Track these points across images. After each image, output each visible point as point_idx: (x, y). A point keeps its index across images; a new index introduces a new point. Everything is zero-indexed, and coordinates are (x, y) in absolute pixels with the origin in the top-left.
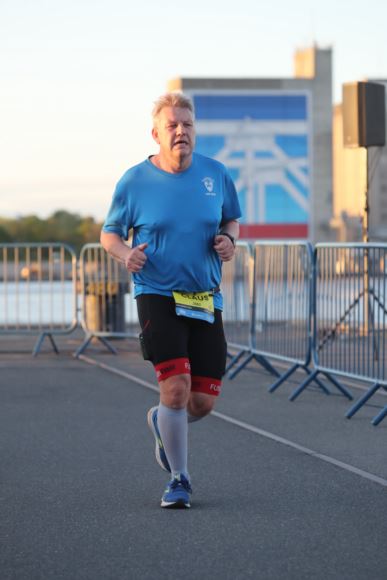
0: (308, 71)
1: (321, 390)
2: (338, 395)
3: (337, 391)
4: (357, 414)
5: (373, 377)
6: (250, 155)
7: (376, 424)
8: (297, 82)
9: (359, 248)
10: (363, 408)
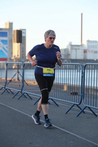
0: (8, 27)
1: (8, 92)
2: (11, 93)
5: (18, 90)
7: (18, 99)
9: (17, 63)
10: (16, 96)
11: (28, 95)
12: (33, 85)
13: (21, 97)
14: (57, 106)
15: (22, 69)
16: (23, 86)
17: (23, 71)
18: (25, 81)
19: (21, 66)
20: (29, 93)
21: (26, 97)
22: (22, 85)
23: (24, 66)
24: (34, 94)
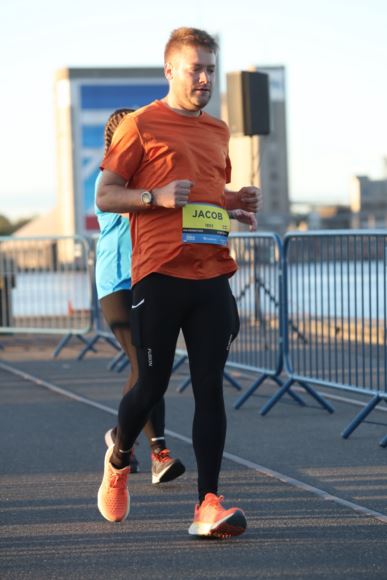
2: (227, 386)
3: (227, 383)
4: (246, 404)
5: (261, 366)
7: (264, 414)
9: (249, 238)
10: (251, 398)
11: (311, 392)
12: (333, 340)
13: (278, 404)
15: (275, 262)
16: (284, 348)
17: (279, 273)
18: (291, 322)
19: (272, 248)
20: (314, 380)
21: (301, 403)
22: (281, 345)
23: (284, 250)
24: (339, 385)
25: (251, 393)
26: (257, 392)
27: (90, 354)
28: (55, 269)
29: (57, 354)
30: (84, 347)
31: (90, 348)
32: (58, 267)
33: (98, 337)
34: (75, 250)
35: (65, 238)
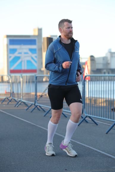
0: (36, 33)
1: (38, 110)
3: (42, 110)
4: (47, 115)
6: (23, 53)
8: (34, 36)
14: (96, 125)
25: (48, 113)
26: (49, 112)
27: (10, 103)
28: (2, 82)
29: (2, 103)
30: (9, 101)
31: (10, 101)
32: (3, 82)
33: (12, 99)
34: (7, 78)
35: (5, 75)
